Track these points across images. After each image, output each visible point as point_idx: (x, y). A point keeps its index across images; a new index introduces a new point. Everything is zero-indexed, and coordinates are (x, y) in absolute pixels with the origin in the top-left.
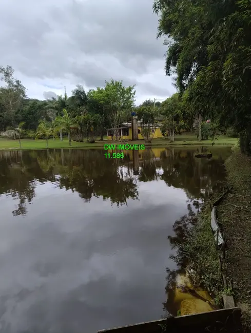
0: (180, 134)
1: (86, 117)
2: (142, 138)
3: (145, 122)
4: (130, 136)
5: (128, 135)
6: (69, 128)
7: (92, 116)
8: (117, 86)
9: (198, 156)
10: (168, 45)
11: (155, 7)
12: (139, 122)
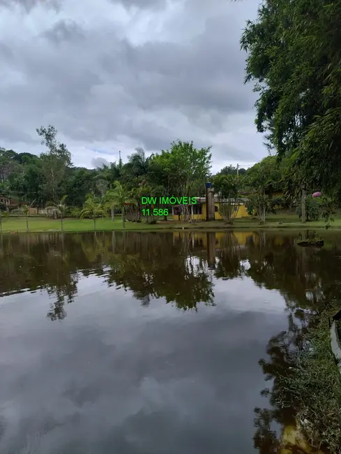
0: (274, 212)
1: (145, 189)
2: (220, 218)
3: (225, 195)
4: (204, 215)
5: (200, 213)
6: (123, 204)
7: (153, 189)
8: (187, 148)
9: (302, 244)
10: (261, 91)
11: (243, 41)
12: (216, 195)
